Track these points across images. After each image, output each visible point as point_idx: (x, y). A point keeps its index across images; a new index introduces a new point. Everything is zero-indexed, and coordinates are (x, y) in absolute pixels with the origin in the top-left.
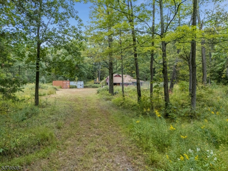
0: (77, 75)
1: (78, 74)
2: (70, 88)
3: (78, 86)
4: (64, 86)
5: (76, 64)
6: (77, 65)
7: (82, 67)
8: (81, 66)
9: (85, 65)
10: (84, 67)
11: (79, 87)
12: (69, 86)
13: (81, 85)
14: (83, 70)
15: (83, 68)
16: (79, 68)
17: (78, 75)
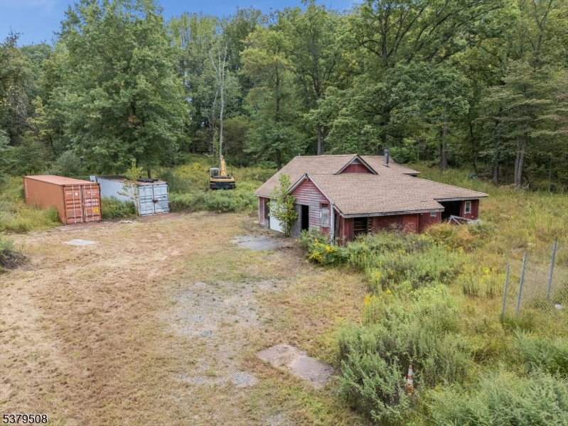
0: (137, 150)
1: (139, 145)
2: (104, 217)
3: (143, 205)
4: (73, 212)
5: (126, 100)
6: (133, 107)
7: (155, 115)
8: (151, 108)
9: (167, 107)
10: (163, 114)
11: (145, 208)
12: (96, 211)
13: (155, 202)
14: (161, 127)
15: (160, 120)
16: (143, 120)
17: (140, 150)
